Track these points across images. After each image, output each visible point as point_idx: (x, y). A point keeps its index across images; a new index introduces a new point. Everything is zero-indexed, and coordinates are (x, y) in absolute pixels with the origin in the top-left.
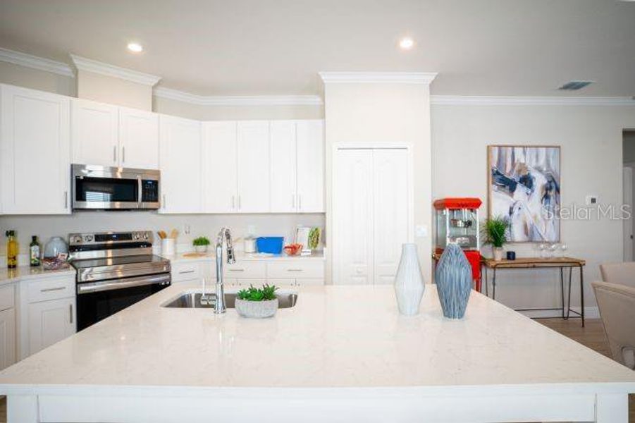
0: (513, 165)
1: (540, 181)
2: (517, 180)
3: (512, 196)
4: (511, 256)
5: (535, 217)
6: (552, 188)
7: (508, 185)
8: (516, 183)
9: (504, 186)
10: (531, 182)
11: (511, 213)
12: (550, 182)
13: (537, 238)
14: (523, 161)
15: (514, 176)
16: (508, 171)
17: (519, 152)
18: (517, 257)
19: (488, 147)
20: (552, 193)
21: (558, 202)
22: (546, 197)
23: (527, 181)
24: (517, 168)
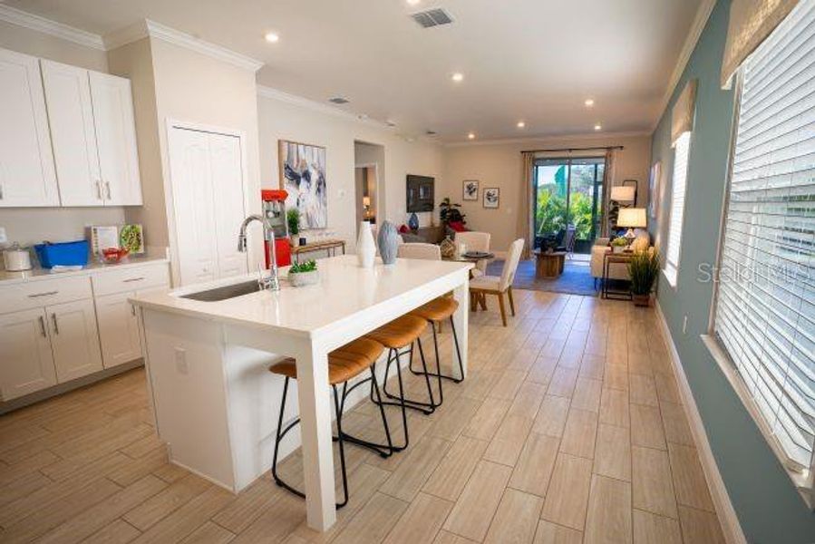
0: (298, 161)
1: (314, 177)
2: (301, 174)
3: (298, 188)
4: (302, 242)
5: (313, 208)
6: (321, 183)
7: (295, 179)
8: (300, 177)
9: (292, 180)
10: (310, 177)
11: (298, 204)
12: (320, 178)
13: (315, 226)
14: (303, 157)
15: (299, 171)
16: (295, 166)
17: (301, 147)
18: (307, 242)
19: (279, 141)
20: (322, 186)
21: (325, 195)
22: (319, 190)
23: (307, 176)
24: (300, 164)
